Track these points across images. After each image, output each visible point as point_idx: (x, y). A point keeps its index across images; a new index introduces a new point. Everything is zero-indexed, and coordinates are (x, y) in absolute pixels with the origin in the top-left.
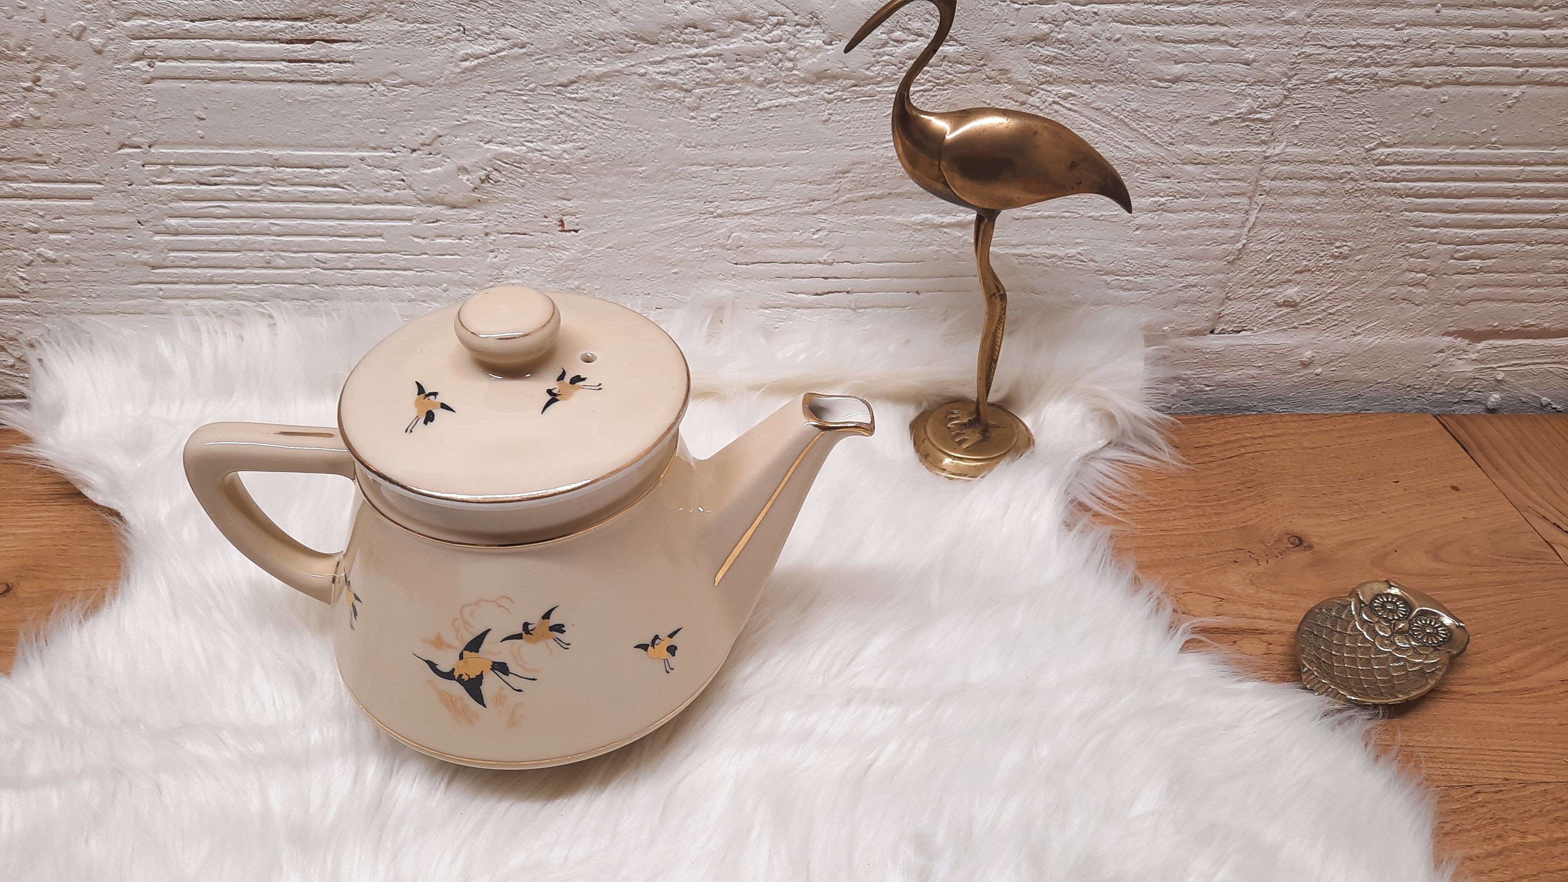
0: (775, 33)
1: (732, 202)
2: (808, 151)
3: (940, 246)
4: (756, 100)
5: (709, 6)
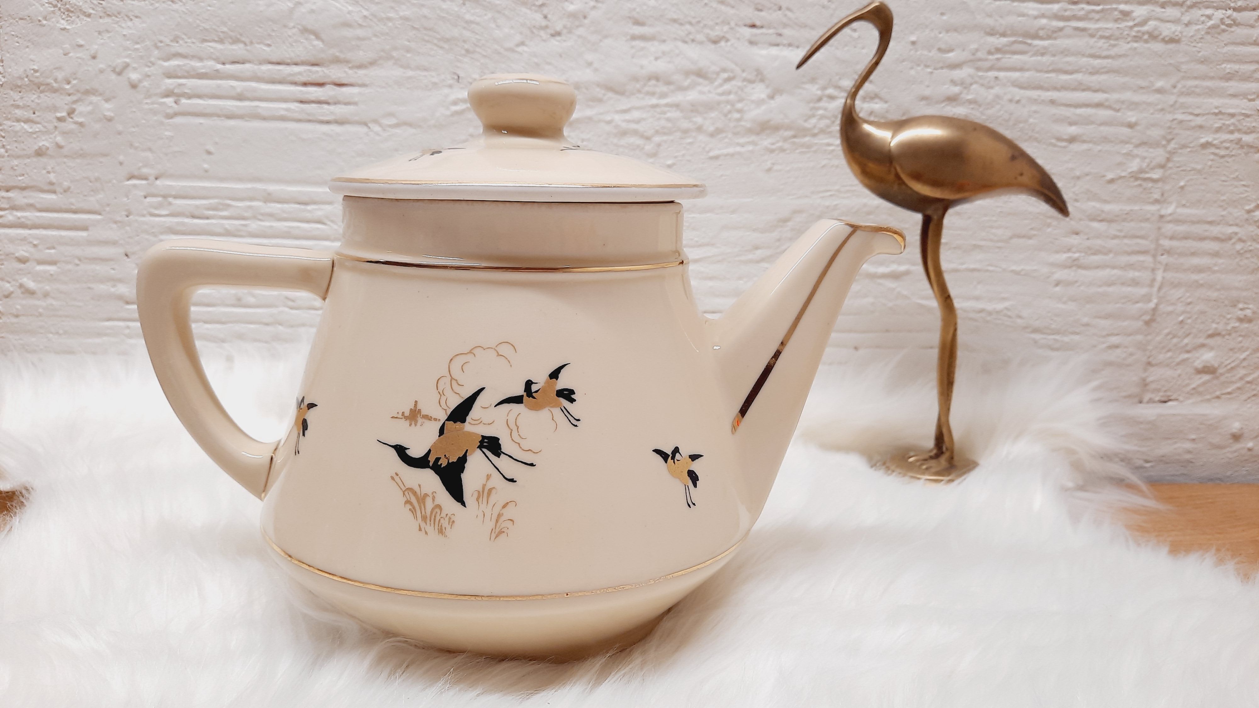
0: (725, 87)
2: (752, 199)
3: (875, 297)
4: (707, 149)
5: (669, 62)
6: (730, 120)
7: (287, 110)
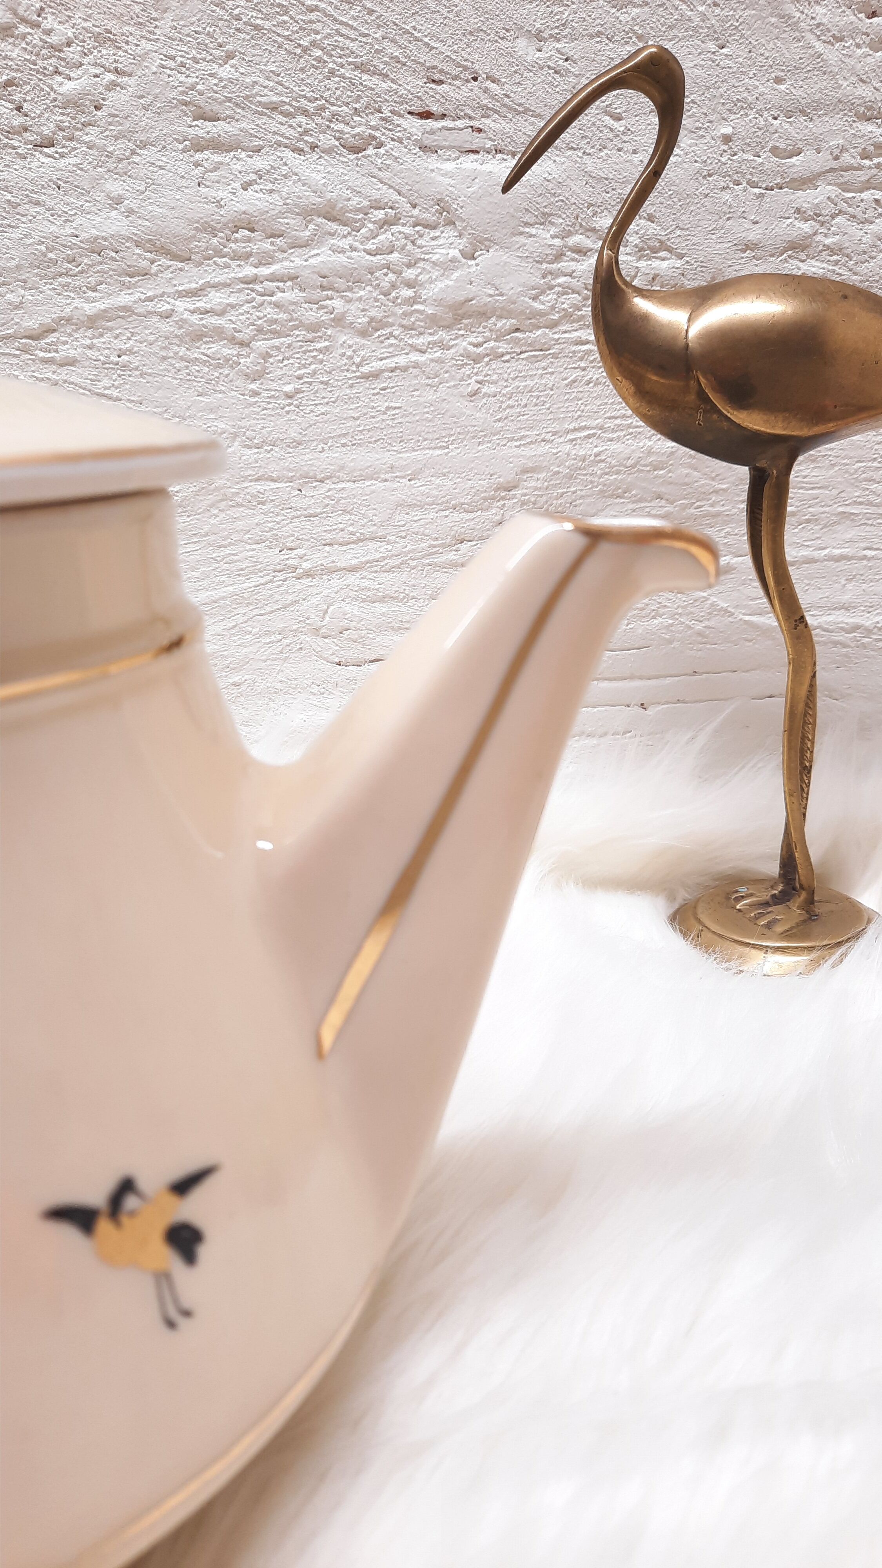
0: (381, 237)
1: (327, 548)
2: (447, 451)
3: (672, 617)
4: (357, 360)
5: (271, 191)
6: (394, 301)
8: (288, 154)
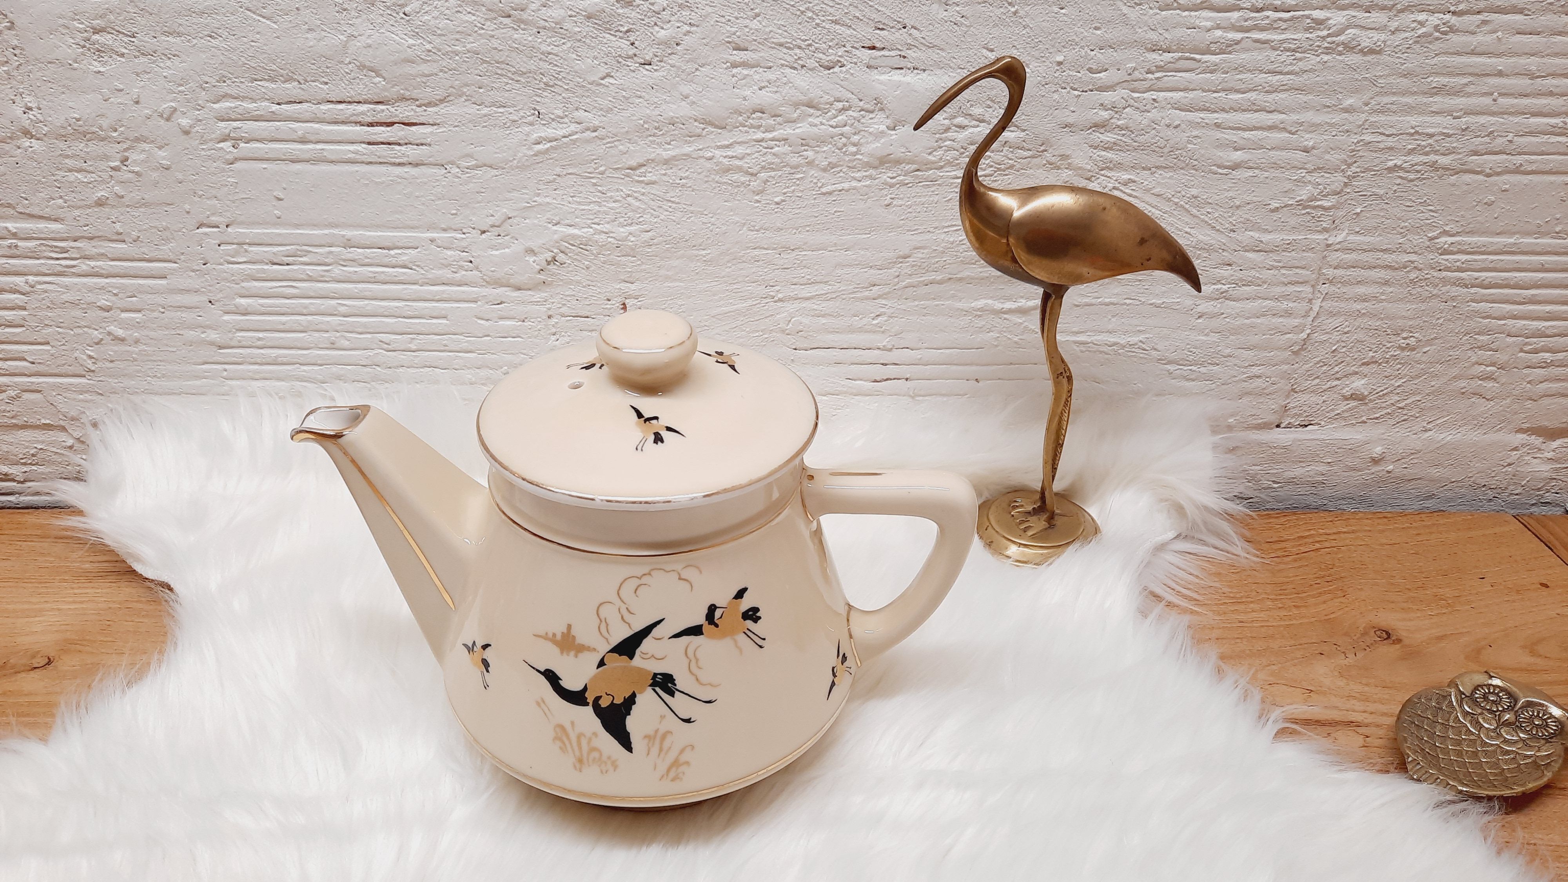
0: (839, 118)
1: (793, 287)
2: (869, 235)
3: (1000, 332)
4: (819, 185)
5: (776, 92)
6: (844, 153)
7: (356, 152)
8: (788, 71)
